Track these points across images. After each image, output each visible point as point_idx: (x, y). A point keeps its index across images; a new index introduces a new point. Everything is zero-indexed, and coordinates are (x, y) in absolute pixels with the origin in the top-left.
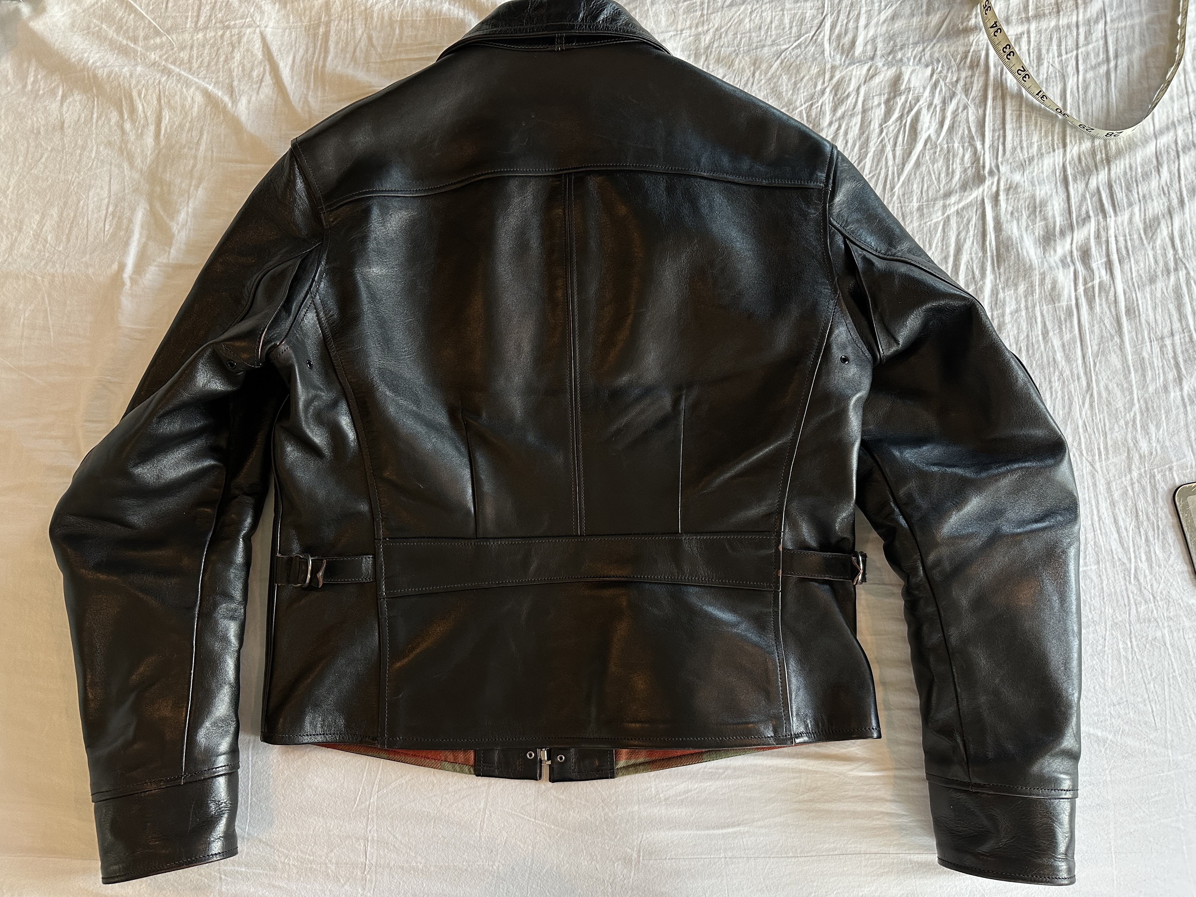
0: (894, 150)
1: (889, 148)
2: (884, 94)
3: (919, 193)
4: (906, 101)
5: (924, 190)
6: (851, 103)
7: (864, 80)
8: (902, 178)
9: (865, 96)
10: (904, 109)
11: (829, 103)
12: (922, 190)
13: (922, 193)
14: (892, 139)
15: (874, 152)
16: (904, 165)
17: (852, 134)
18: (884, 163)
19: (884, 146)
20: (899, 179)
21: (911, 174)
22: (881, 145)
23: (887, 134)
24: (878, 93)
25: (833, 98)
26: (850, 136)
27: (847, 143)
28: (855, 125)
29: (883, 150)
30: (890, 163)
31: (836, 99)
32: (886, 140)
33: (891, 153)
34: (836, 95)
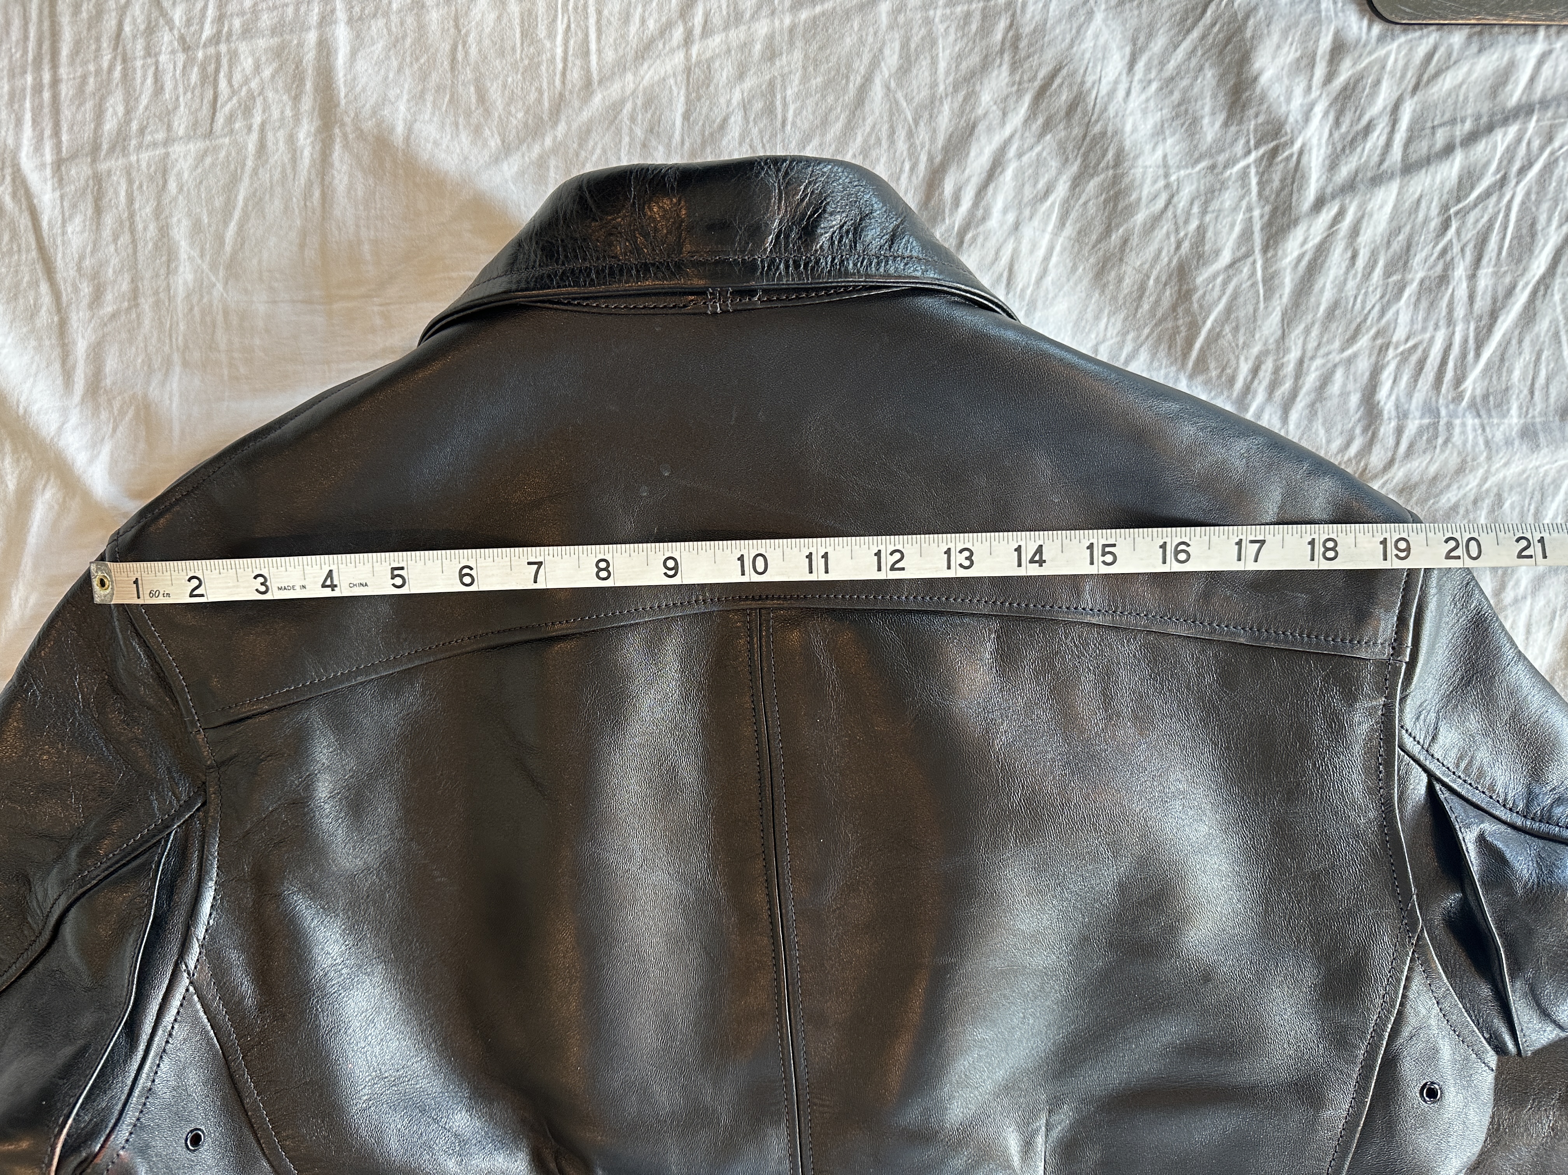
0: (1472, 277)
1: (1460, 271)
2: (1463, 121)
3: (1526, 391)
4: (1518, 140)
5: (1537, 386)
6: (1375, 147)
7: (1413, 81)
8: (1488, 352)
9: (1411, 129)
10: (1511, 161)
11: (1319, 145)
12: (1533, 384)
13: (1532, 393)
14: (1471, 246)
15: (1422, 282)
16: (1494, 315)
17: (1369, 232)
18: (1444, 312)
19: (1448, 267)
20: (1478, 355)
21: (1509, 342)
22: (1441, 262)
23: (1458, 232)
24: (1447, 116)
25: (1331, 134)
26: (1365, 239)
27: (1354, 257)
28: (1381, 207)
29: (1444, 279)
30: (1460, 311)
31: (1336, 135)
32: (1456, 249)
33: (1464, 285)
34: (1337, 123)
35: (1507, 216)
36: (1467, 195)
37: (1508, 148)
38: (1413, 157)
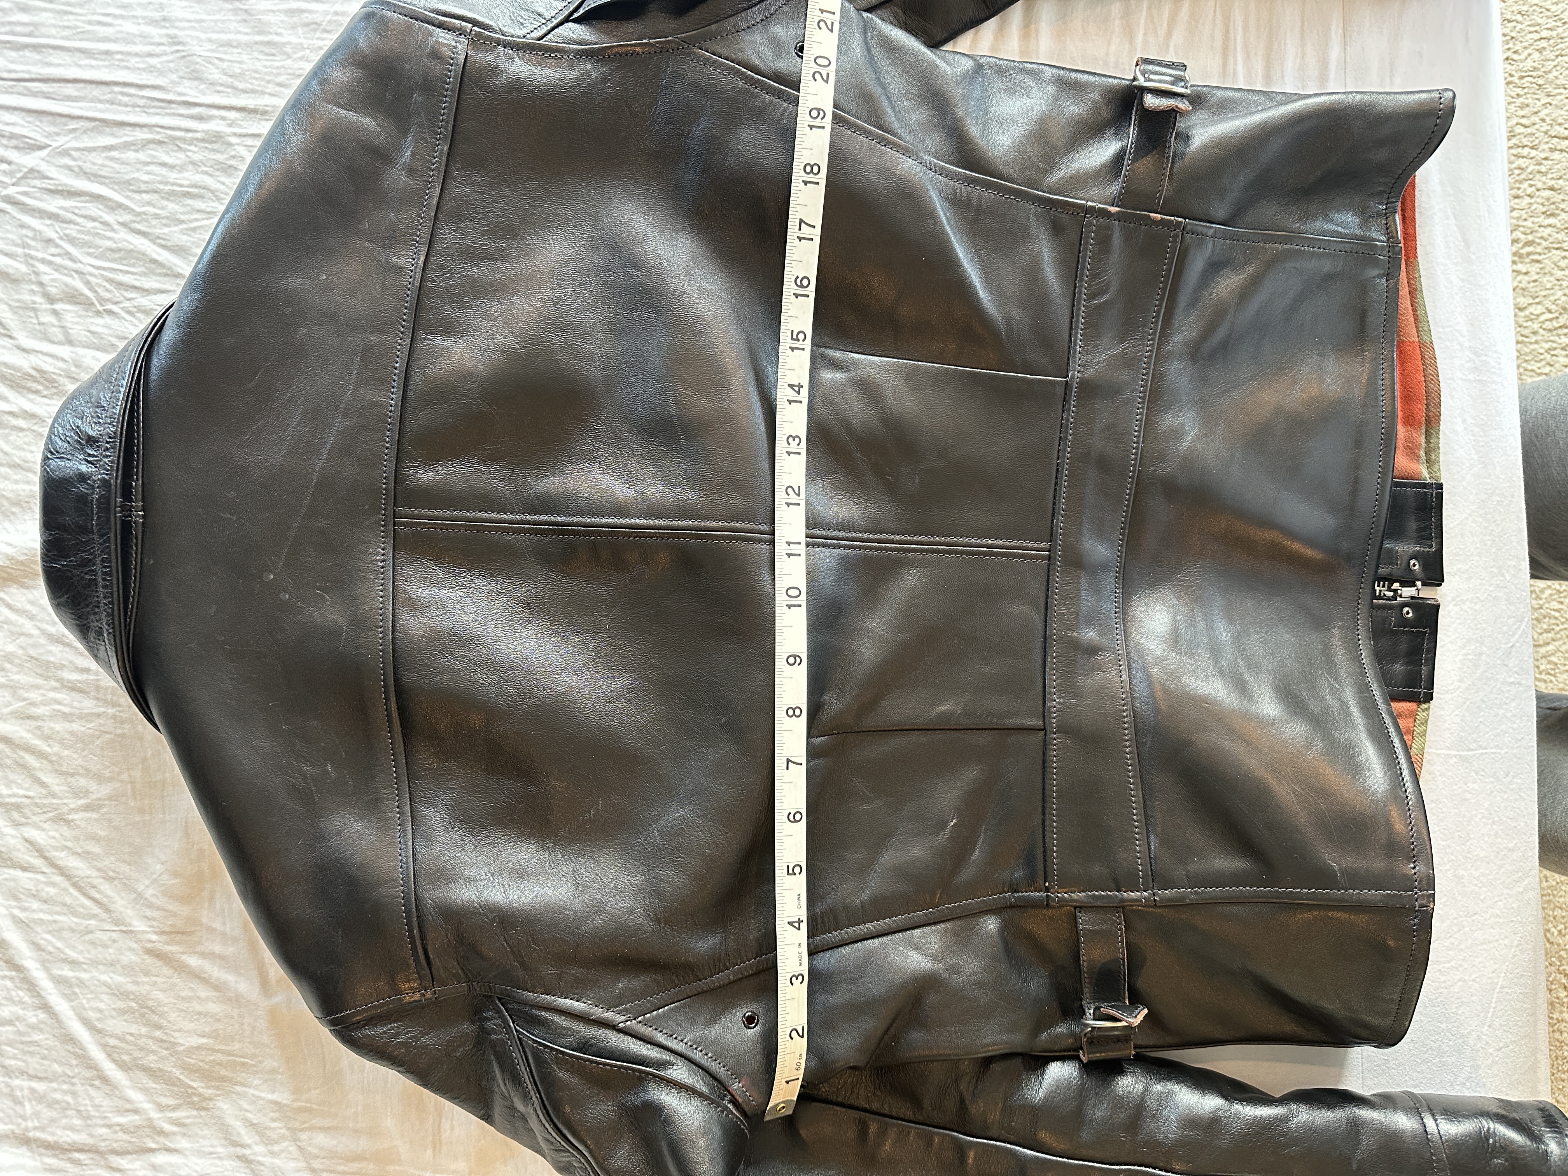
35: (104, 269)
36: (88, 298)
37: (56, 270)
38: (61, 337)
